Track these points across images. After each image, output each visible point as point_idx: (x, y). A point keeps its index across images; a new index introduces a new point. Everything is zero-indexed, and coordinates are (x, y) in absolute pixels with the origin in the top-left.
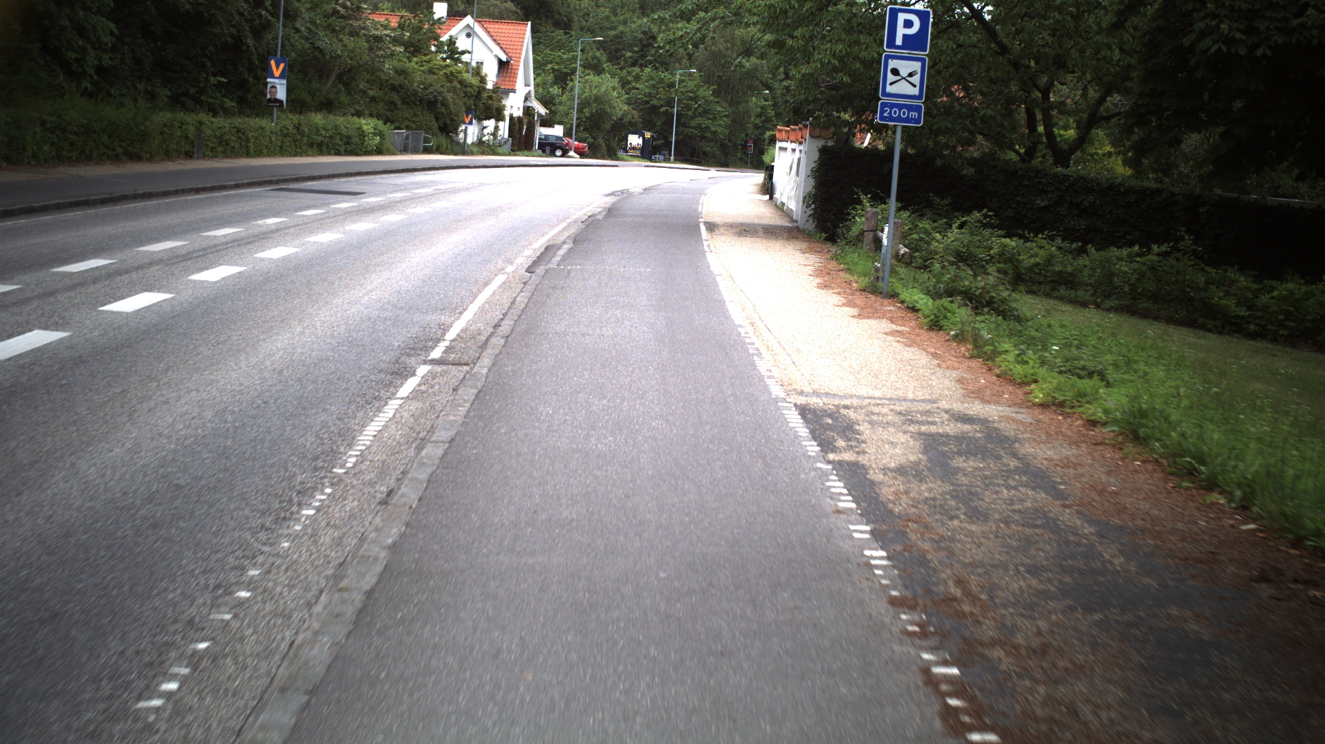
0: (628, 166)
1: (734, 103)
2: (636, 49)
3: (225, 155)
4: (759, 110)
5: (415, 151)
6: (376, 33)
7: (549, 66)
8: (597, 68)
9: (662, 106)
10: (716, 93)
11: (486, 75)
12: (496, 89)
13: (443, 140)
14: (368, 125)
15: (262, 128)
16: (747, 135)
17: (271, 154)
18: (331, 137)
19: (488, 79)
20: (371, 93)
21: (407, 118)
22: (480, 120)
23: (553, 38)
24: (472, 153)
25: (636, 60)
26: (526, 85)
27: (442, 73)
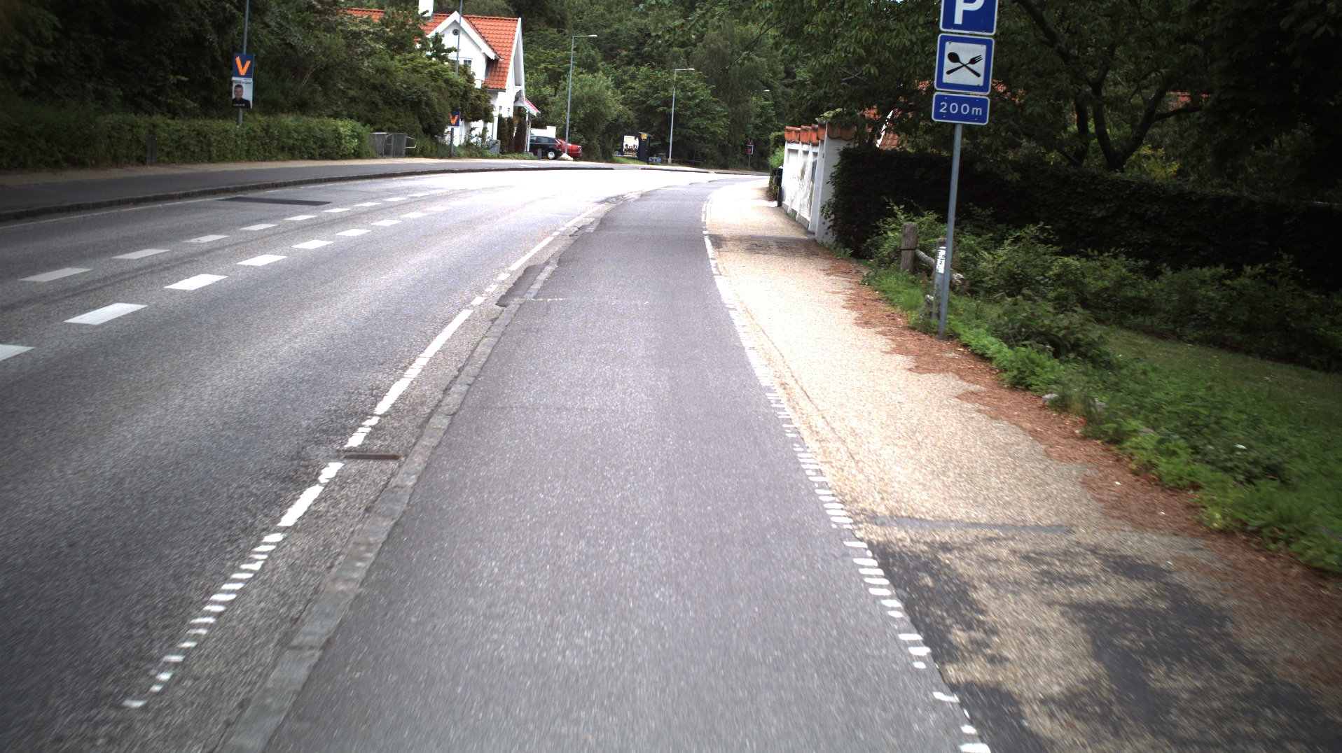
0: (624, 169)
1: (733, 102)
2: (632, 47)
3: (184, 160)
4: (759, 109)
5: (398, 154)
6: (354, 28)
7: (542, 66)
8: (591, 67)
9: (659, 106)
10: (715, 93)
11: (474, 74)
12: (484, 88)
13: (427, 143)
14: (345, 127)
15: (226, 131)
16: (746, 136)
17: (236, 158)
18: (304, 140)
19: (475, 77)
20: (351, 93)
21: (389, 120)
22: (467, 121)
23: (546, 36)
24: (459, 156)
25: (632, 59)
26: (516, 85)
27: (426, 71)
